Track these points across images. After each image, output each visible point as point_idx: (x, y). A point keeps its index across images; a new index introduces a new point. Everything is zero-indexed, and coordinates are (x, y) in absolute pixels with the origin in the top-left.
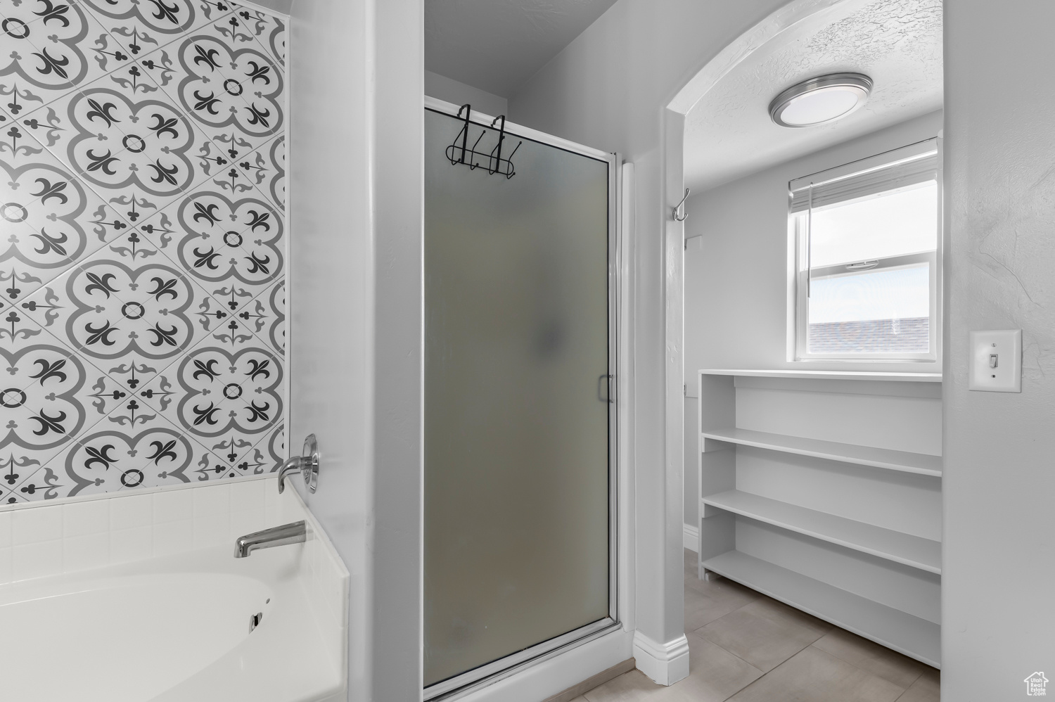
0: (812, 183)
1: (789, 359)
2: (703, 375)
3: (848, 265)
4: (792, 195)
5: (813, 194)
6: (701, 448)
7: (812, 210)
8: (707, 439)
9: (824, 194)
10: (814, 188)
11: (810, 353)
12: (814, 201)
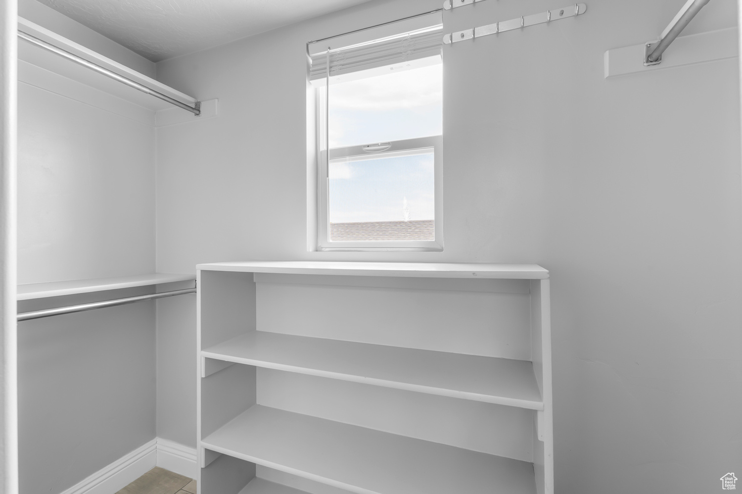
0: (329, 48)
1: (310, 247)
2: (202, 271)
3: (365, 146)
4: (311, 61)
5: (331, 62)
6: (201, 371)
7: (330, 78)
8: (208, 360)
9: (342, 62)
10: (332, 55)
11: (331, 241)
12: (332, 69)
